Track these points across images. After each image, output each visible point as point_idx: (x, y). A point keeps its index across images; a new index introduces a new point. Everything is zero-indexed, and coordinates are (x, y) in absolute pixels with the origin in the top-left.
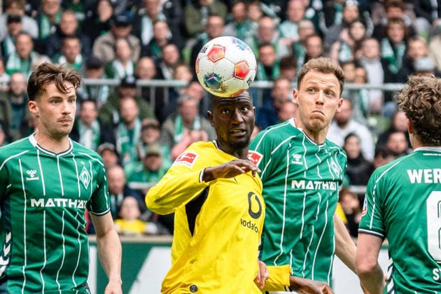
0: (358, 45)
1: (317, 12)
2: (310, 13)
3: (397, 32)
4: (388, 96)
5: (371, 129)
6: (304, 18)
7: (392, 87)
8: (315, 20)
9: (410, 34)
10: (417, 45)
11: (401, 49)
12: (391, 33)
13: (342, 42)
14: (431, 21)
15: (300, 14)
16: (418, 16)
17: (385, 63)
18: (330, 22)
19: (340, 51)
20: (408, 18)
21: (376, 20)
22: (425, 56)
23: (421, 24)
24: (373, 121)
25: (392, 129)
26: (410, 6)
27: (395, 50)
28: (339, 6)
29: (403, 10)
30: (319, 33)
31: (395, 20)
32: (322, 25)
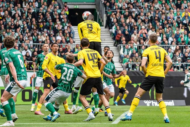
0: (29, 37)
1: (21, 31)
2: (20, 31)
3: (35, 34)
4: (34, 45)
5: (31, 51)
6: (19, 32)
7: (34, 44)
8: (21, 32)
9: (38, 35)
10: (39, 37)
11: (36, 37)
12: (34, 34)
13: (26, 36)
14: (41, 33)
15: (19, 31)
16: (39, 31)
17: (33, 40)
18: (24, 33)
19: (26, 37)
20: (37, 32)
21: (32, 32)
22: (40, 38)
23: (40, 33)
24: (31, 50)
25: (35, 51)
26: (38, 30)
27: (35, 38)
28: (25, 30)
29: (37, 30)
30: (22, 34)
31: (35, 32)
32: (23, 33)
